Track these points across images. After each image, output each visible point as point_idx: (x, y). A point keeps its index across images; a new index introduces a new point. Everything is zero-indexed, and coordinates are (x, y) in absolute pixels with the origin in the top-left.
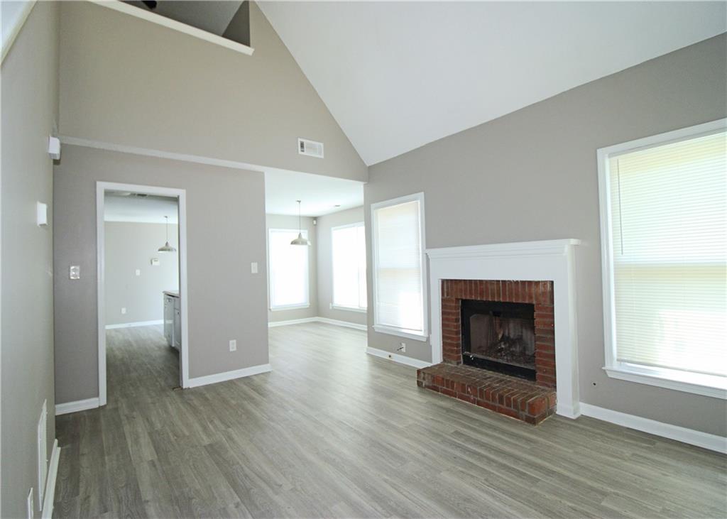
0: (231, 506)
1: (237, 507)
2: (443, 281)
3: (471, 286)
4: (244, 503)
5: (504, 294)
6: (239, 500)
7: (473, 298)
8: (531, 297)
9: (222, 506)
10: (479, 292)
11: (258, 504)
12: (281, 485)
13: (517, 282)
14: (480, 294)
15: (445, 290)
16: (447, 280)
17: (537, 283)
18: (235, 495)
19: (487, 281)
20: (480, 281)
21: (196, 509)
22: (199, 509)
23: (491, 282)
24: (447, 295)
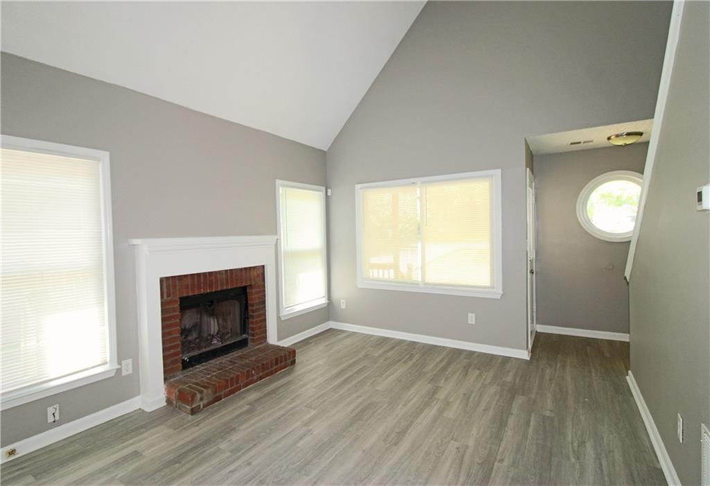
0: (505, 463)
1: (503, 460)
2: (162, 280)
3: (199, 281)
4: (495, 458)
5: (232, 281)
6: (496, 463)
7: (202, 291)
8: (251, 280)
9: (512, 469)
10: (208, 284)
11: (487, 451)
12: (457, 448)
13: (241, 269)
14: (210, 286)
15: (165, 290)
16: (167, 278)
17: (254, 268)
18: (495, 467)
19: (216, 272)
20: (209, 273)
21: (534, 482)
22: (532, 481)
23: (220, 272)
24: (168, 297)
